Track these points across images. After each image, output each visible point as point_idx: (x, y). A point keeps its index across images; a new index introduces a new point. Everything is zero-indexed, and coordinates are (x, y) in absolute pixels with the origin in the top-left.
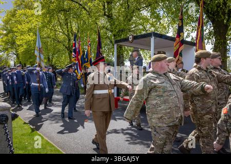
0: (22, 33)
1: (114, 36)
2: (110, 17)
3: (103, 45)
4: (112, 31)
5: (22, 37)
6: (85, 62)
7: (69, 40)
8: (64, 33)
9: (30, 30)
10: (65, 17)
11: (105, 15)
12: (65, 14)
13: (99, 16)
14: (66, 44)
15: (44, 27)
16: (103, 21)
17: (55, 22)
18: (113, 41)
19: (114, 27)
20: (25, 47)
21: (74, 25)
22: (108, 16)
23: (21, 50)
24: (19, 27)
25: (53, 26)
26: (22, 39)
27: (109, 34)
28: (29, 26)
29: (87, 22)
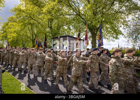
0: (11, 33)
1: (53, 36)
2: (51, 28)
3: (47, 39)
4: (52, 34)
5: (11, 34)
6: (39, 46)
7: (33, 37)
8: (30, 33)
9: (15, 31)
10: (31, 27)
11: (49, 27)
12: (31, 26)
13: (46, 27)
14: (31, 38)
15: (21, 30)
16: (48, 29)
17: (26, 28)
18: (52, 38)
19: (52, 32)
20: (12, 39)
21: (35, 30)
22: (50, 28)
23: (10, 40)
24: (10, 30)
25: (26, 30)
26: (11, 36)
27: (51, 35)
28: (14, 29)
29: (41, 29)
